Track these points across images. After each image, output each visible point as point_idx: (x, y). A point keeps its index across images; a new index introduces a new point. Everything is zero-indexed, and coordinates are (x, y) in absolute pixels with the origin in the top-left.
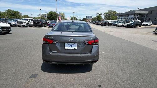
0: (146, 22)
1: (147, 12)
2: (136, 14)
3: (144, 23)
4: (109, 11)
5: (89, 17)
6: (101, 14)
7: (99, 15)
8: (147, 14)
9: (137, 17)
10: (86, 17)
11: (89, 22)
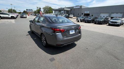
0: (71, 15)
1: (69, 10)
2: (65, 10)
3: (70, 16)
4: (46, 6)
5: (29, 10)
6: (40, 8)
7: (38, 9)
8: (70, 11)
9: (65, 12)
10: (27, 10)
11: (31, 15)
